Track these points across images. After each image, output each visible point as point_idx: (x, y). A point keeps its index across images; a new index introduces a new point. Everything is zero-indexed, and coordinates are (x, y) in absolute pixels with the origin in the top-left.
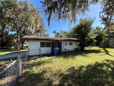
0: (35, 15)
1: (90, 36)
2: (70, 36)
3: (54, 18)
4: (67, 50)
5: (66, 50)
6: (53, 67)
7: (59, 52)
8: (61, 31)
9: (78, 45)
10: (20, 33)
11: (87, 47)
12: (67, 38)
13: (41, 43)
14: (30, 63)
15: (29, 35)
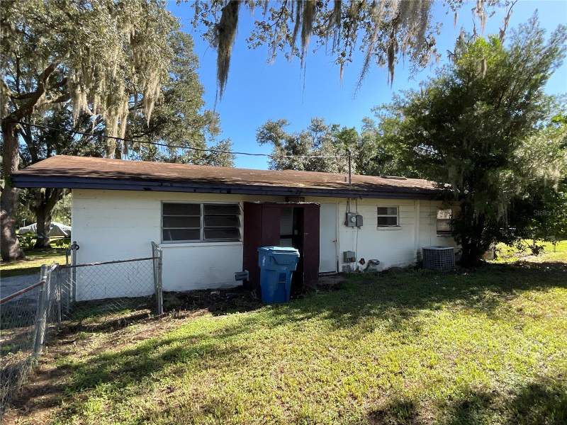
0: (127, 10)
1: (531, 160)
2: (383, 159)
3: (266, 28)
4: (362, 261)
5: (352, 260)
6: (245, 396)
7: (297, 275)
8: (317, 128)
9: (444, 227)
10: (27, 138)
11: (508, 241)
12: (359, 176)
13: (167, 208)
14: (75, 360)
15: (87, 155)
